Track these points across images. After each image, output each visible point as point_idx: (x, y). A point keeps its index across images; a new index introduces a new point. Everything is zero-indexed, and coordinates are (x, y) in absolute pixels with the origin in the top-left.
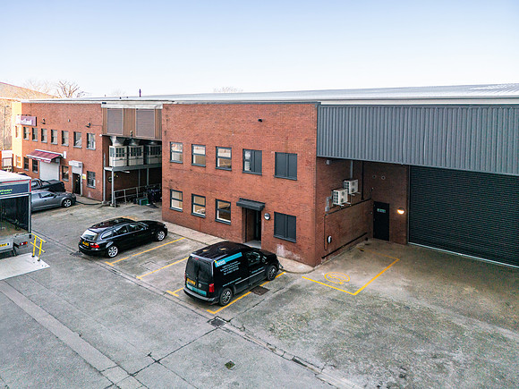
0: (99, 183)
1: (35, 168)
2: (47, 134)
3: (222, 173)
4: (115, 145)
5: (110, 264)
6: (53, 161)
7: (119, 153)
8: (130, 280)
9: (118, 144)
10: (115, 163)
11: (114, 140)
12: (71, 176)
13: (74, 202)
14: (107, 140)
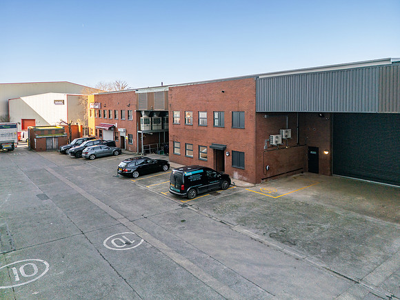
0: (135, 141)
1: (101, 135)
2: (107, 113)
3: (202, 128)
4: (144, 116)
5: (133, 181)
6: (110, 129)
7: (146, 122)
8: (142, 187)
9: (146, 116)
10: (143, 128)
11: (143, 113)
12: (120, 138)
13: (120, 153)
14: (139, 113)
